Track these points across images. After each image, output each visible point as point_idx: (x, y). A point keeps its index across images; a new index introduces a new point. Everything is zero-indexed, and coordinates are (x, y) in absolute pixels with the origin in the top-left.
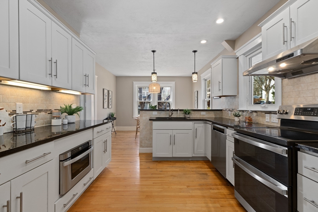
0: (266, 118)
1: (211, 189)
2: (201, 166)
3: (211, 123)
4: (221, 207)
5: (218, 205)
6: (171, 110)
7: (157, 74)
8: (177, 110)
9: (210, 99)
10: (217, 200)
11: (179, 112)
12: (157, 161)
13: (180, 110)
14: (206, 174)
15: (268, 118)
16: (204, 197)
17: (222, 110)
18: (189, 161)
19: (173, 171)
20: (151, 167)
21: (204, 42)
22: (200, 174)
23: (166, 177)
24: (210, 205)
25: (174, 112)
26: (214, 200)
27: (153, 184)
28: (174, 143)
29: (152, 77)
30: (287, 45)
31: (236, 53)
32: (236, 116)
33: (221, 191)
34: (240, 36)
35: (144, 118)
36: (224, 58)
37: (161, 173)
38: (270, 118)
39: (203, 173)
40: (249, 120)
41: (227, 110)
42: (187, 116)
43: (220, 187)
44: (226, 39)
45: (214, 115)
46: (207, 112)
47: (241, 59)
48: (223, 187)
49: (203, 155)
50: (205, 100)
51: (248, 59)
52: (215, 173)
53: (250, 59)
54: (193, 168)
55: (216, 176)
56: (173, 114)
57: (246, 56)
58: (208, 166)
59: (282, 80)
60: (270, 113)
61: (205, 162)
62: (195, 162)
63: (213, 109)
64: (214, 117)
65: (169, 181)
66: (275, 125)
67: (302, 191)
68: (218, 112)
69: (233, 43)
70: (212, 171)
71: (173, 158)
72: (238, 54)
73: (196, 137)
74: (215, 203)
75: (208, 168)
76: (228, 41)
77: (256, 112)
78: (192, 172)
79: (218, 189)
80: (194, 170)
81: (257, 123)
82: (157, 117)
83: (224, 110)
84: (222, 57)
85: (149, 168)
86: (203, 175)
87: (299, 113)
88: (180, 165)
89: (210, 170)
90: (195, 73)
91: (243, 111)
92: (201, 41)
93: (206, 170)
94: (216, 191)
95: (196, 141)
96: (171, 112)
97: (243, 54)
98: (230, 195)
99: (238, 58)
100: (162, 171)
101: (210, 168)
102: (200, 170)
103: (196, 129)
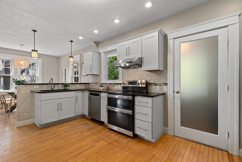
0: (116, 86)
1: (94, 129)
2: (82, 120)
3: (88, 91)
4: (104, 134)
5: (102, 134)
6: (54, 84)
7: (38, 51)
8: (58, 84)
9: (79, 76)
10: (100, 132)
11: (60, 85)
12: (45, 128)
13: (61, 84)
14: (88, 123)
15: (117, 86)
16: (93, 134)
17: (89, 83)
18: (71, 120)
19: (64, 129)
20: (42, 133)
21: (81, 38)
22: (84, 125)
23: (61, 134)
24: (99, 135)
25: (56, 85)
26: (99, 133)
27: (54, 141)
28: (61, 109)
29: (33, 54)
30: (127, 56)
31: (99, 51)
32: (102, 86)
33: (100, 128)
34: (102, 42)
35: (23, 92)
36: (94, 52)
37: (55, 133)
38: (118, 86)
39: (85, 123)
40: (108, 88)
41: (93, 83)
42: (67, 88)
43: (98, 127)
44: (94, 41)
45: (84, 87)
46: (80, 85)
47: (102, 55)
48: (100, 126)
49: (81, 114)
50: (73, 76)
51: (106, 56)
52: (91, 122)
53: (107, 56)
54: (77, 123)
55: (93, 122)
56: (55, 87)
57: (105, 54)
58: (85, 119)
59: (122, 69)
60: (117, 84)
61: (83, 118)
62: (76, 119)
63: (81, 83)
64: (84, 88)
65: (66, 135)
66: (120, 90)
67: (136, 110)
68: (87, 85)
69: (97, 44)
70: (89, 121)
71: (60, 120)
72: (100, 51)
73: (77, 102)
74: (100, 134)
75: (86, 120)
76: (95, 42)
77: (111, 84)
78: (78, 125)
79: (98, 128)
80: (78, 124)
81: (112, 90)
82: (41, 90)
83: (91, 83)
84: (93, 51)
85: (41, 134)
86: (86, 125)
87: (130, 84)
88: (67, 124)
89: (88, 121)
90: (71, 56)
91: (103, 84)
92: (80, 37)
93: (86, 121)
94: (98, 129)
95: (77, 104)
96: (54, 85)
97: (103, 52)
98: (105, 128)
99: (100, 53)
100: (55, 132)
101: (88, 120)
102: (82, 122)
103: (77, 97)
